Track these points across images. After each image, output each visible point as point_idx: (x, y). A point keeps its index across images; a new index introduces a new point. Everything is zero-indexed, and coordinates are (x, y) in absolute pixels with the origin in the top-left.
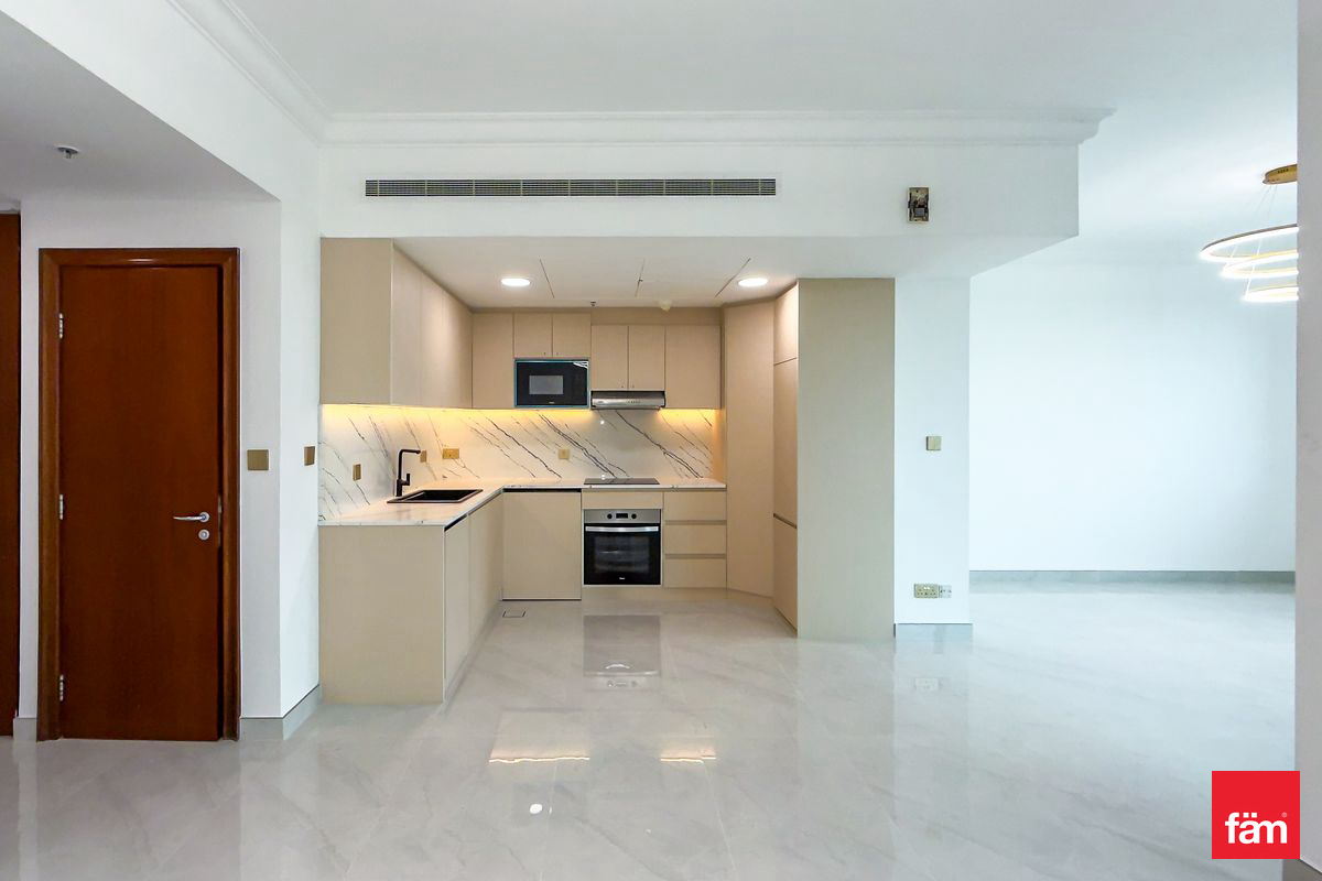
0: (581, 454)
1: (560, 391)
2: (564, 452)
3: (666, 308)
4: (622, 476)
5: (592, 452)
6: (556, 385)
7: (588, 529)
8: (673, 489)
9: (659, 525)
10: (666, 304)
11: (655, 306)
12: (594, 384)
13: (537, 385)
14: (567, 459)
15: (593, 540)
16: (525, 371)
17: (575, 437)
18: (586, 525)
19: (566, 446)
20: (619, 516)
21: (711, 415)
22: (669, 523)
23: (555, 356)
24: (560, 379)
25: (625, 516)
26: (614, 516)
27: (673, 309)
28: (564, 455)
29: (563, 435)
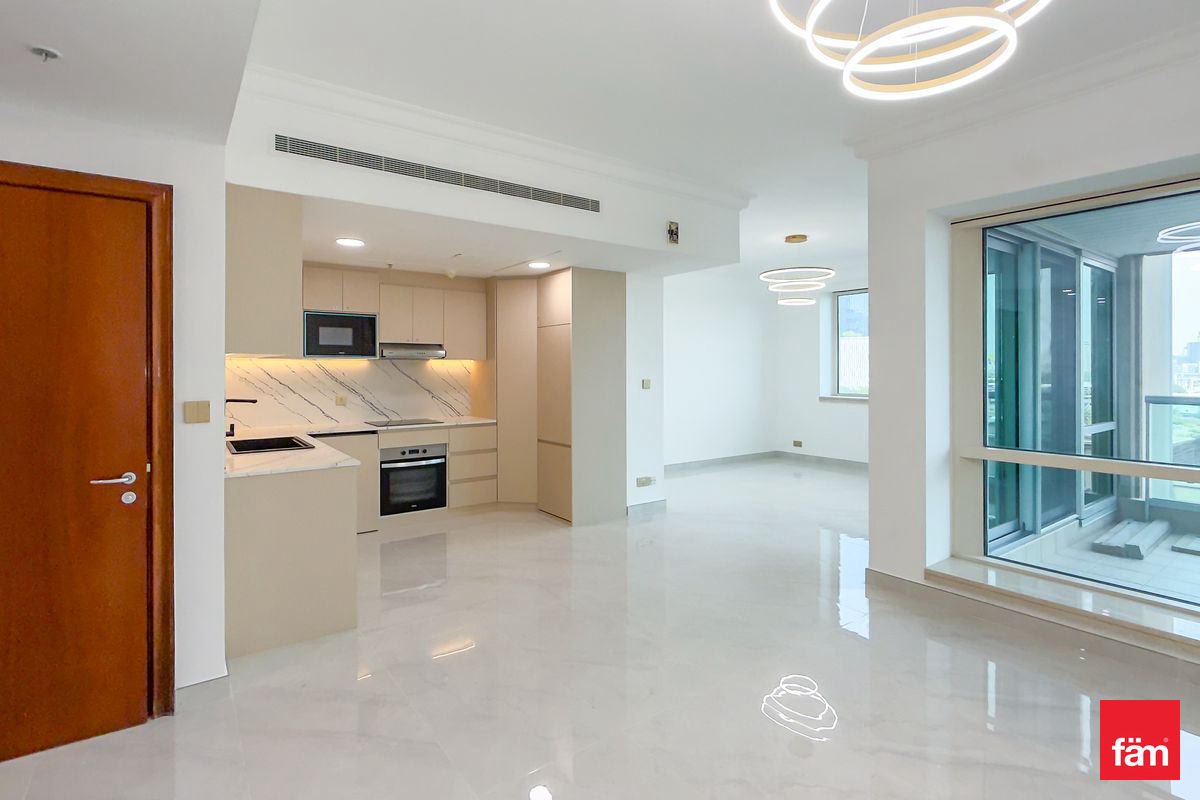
0: (357, 400)
1: (349, 342)
2: (341, 399)
3: (451, 276)
4: (395, 418)
5: (368, 397)
6: (346, 336)
7: (384, 466)
8: (457, 426)
9: (445, 457)
10: (452, 272)
11: (441, 273)
12: (383, 336)
13: (327, 335)
14: (344, 405)
15: (388, 477)
16: (315, 322)
17: (354, 386)
18: (382, 463)
19: (344, 393)
20: (411, 452)
21: (470, 365)
22: (452, 454)
23: (346, 310)
24: (349, 331)
25: (417, 452)
26: (407, 452)
27: (457, 278)
28: (341, 402)
29: (341, 383)
